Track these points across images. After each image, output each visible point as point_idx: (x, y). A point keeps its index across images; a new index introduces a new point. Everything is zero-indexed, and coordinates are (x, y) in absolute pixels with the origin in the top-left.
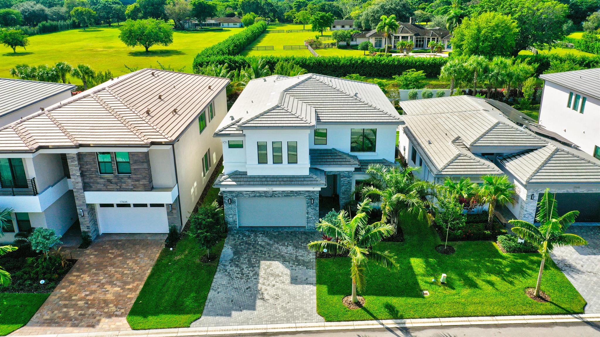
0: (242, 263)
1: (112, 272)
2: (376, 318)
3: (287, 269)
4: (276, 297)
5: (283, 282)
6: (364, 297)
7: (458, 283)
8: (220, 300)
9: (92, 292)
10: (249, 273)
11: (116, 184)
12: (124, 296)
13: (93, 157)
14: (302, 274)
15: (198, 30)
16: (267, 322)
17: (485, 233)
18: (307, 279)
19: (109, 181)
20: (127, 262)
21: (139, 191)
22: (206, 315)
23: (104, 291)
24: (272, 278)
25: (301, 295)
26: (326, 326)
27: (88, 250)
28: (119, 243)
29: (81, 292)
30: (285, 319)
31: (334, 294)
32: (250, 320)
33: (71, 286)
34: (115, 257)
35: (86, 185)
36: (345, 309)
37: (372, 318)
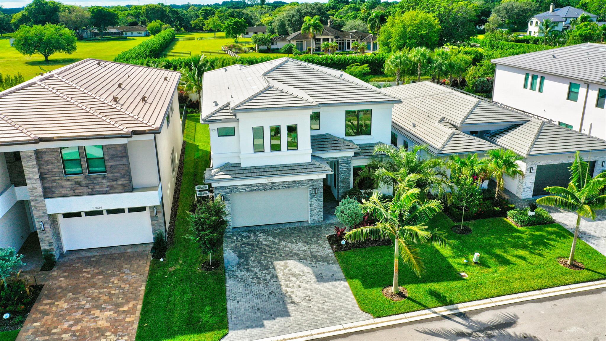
0: (253, 267)
1: (94, 294)
2: (427, 308)
3: (306, 267)
4: (307, 298)
5: (308, 282)
6: (404, 286)
7: (491, 261)
8: (243, 310)
9: (77, 321)
10: (265, 276)
11: (87, 186)
12: (120, 321)
13: (56, 154)
14: (326, 270)
15: (99, 40)
16: (309, 328)
17: (495, 209)
18: (333, 275)
19: (78, 183)
20: (112, 281)
21: (117, 193)
22: (234, 329)
23: (92, 318)
24: (294, 279)
25: (334, 293)
26: (377, 323)
27: (54, 271)
28: (92, 259)
29: (61, 322)
30: (328, 321)
31: (370, 287)
32: (289, 328)
33: (45, 317)
34: (93, 276)
35: (47, 190)
36: (390, 302)
37: (423, 308)
